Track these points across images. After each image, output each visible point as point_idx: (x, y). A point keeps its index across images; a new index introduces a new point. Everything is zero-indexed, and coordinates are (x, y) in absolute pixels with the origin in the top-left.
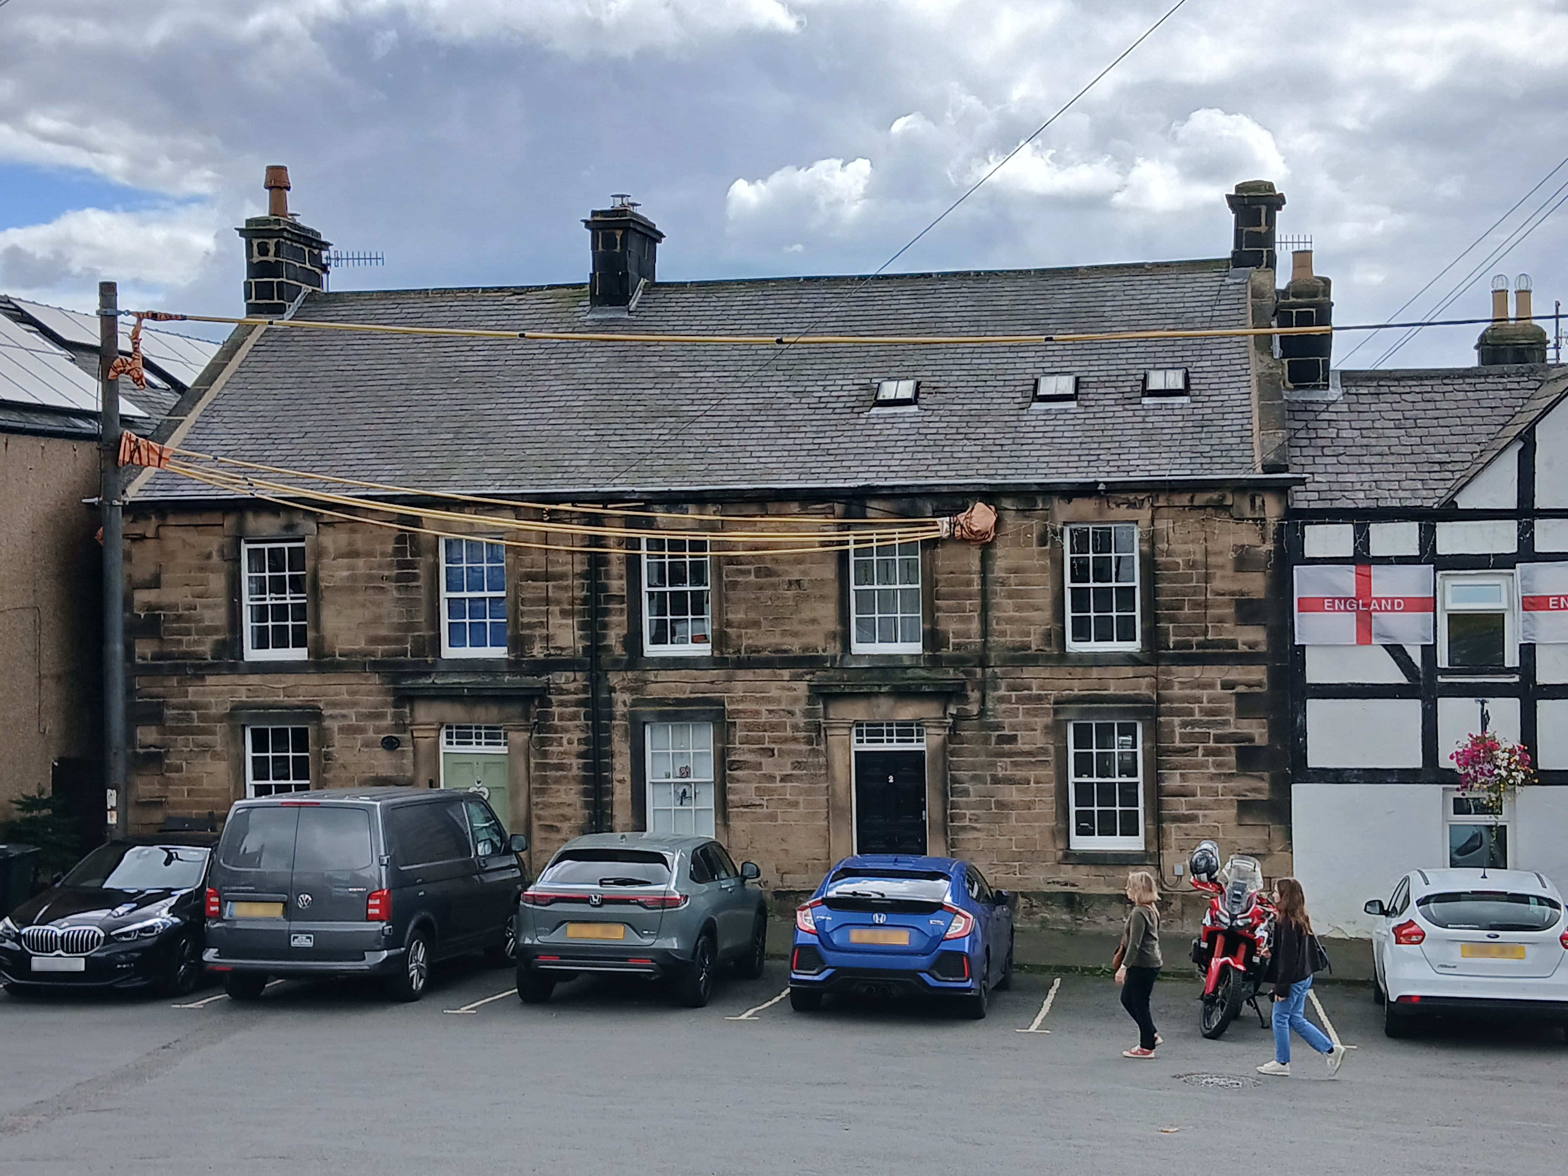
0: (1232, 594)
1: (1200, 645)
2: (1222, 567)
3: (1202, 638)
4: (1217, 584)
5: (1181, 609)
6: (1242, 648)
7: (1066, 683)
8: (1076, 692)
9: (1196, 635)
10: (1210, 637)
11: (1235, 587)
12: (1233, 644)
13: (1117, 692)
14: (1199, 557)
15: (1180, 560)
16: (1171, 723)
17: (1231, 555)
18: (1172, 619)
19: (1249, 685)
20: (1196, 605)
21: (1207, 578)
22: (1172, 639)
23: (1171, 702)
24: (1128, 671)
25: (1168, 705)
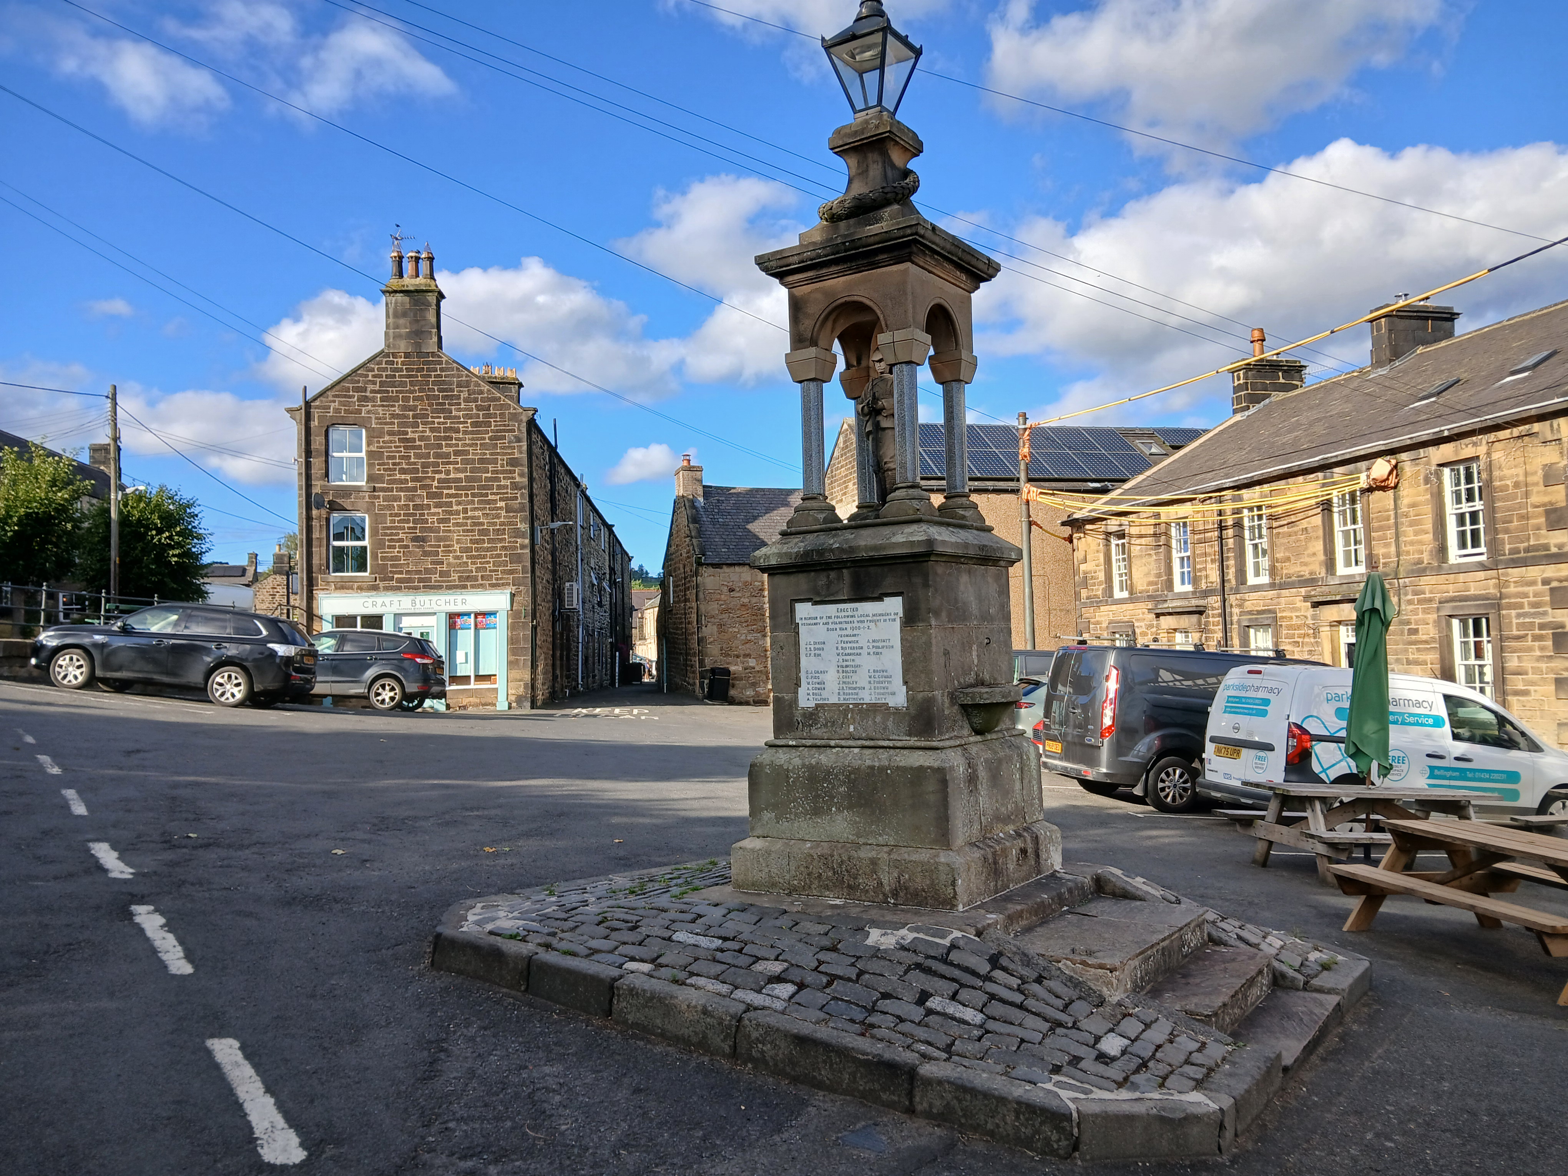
0: (1544, 505)
1: (1527, 550)
2: (1537, 484)
3: (1526, 544)
4: (1534, 499)
5: (1511, 522)
6: (1554, 550)
7: (1444, 587)
8: (1451, 594)
9: (1523, 542)
10: (1532, 543)
11: (1546, 499)
12: (1546, 547)
13: (1476, 592)
14: (1521, 478)
15: (1509, 482)
16: (1509, 615)
17: (1540, 473)
18: (1507, 531)
19: (1561, 581)
20: (1522, 517)
21: (1527, 495)
22: (1507, 547)
23: (1509, 597)
24: (1482, 575)
25: (1507, 600)
